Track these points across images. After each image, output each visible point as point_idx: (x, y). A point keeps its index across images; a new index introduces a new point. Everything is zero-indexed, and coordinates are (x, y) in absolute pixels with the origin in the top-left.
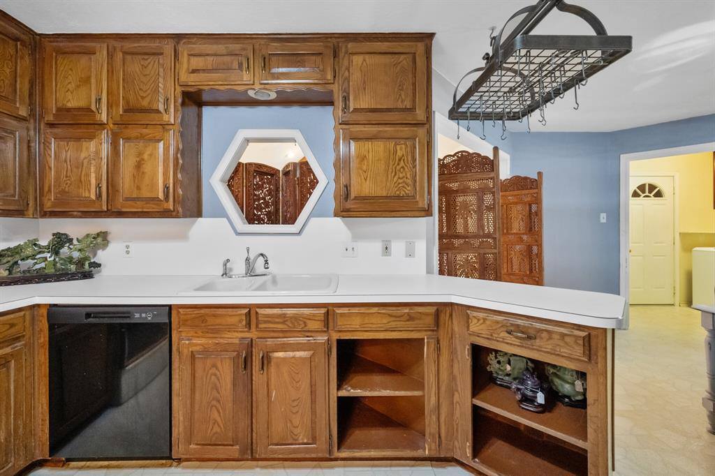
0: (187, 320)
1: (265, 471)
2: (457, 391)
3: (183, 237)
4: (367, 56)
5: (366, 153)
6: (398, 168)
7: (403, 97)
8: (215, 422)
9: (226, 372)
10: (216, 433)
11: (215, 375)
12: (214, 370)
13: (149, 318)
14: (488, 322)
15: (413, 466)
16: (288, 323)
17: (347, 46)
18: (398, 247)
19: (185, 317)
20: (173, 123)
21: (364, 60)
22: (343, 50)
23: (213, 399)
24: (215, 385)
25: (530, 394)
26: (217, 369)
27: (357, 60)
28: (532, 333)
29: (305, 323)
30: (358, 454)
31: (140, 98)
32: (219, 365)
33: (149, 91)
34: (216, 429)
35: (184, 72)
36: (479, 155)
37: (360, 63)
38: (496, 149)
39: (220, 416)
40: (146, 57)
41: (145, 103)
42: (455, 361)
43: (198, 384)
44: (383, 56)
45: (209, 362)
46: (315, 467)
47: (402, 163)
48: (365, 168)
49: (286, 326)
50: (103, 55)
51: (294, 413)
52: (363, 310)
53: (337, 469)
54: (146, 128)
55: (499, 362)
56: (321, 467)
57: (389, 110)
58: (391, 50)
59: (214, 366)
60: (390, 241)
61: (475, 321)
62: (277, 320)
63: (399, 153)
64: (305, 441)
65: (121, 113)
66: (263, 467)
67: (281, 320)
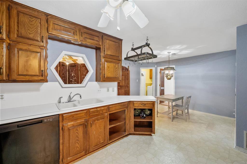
0: (66, 118)
1: (90, 156)
2: (131, 119)
3: (38, 90)
4: (110, 41)
5: (109, 66)
6: (116, 70)
7: (117, 53)
8: (77, 147)
9: (80, 130)
10: (78, 150)
11: (77, 133)
12: (77, 131)
13: (51, 120)
14: (138, 104)
15: (123, 138)
16: (98, 112)
17: (105, 37)
18: (111, 89)
19: (66, 117)
20: (45, 46)
21: (109, 42)
22: (104, 38)
23: (77, 140)
24: (77, 136)
25: (143, 115)
26: (78, 131)
27: (108, 41)
28: (145, 104)
29: (102, 111)
30: (113, 140)
31: (28, 33)
32: (78, 129)
33: (33, 32)
34: (78, 149)
35: (51, 29)
36: (125, 67)
37: (108, 42)
38: (129, 66)
39: (79, 145)
40: (32, 17)
41: (31, 36)
42: (131, 113)
43: (71, 137)
44: (113, 42)
45: (75, 130)
46: (102, 149)
47: (117, 69)
48: (109, 69)
49: (97, 113)
50: (3, 7)
51: (99, 136)
52: (115, 105)
53: (108, 147)
54: (30, 46)
55: (136, 112)
56: (104, 148)
57: (114, 56)
58: (115, 41)
59: (77, 130)
60: (109, 88)
61: (135, 104)
62: (95, 112)
63: (116, 67)
64: (102, 142)
65: (16, 37)
66: (89, 155)
67: (96, 112)
